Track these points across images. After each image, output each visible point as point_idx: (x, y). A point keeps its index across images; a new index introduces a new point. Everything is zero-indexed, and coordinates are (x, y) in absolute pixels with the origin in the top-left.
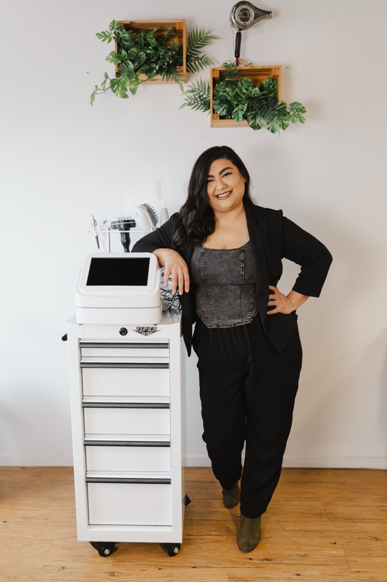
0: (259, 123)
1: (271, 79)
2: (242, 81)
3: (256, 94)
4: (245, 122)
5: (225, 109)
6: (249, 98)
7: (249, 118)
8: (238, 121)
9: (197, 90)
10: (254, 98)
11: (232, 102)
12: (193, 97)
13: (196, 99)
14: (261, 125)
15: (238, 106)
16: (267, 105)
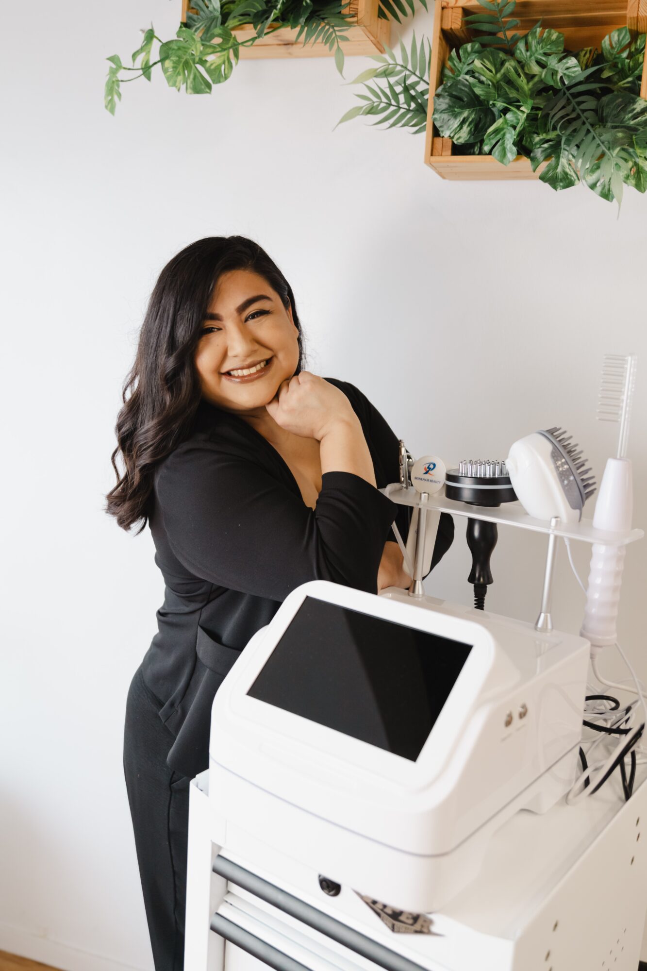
0: (568, 170)
1: (626, 30)
2: (530, 38)
3: (569, 76)
4: (525, 162)
5: (467, 123)
6: (544, 90)
7: (538, 153)
8: (502, 162)
9: (399, 68)
10: (560, 90)
11: (491, 102)
12: (388, 91)
13: (396, 95)
14: (573, 174)
15: (505, 115)
16: (595, 111)
